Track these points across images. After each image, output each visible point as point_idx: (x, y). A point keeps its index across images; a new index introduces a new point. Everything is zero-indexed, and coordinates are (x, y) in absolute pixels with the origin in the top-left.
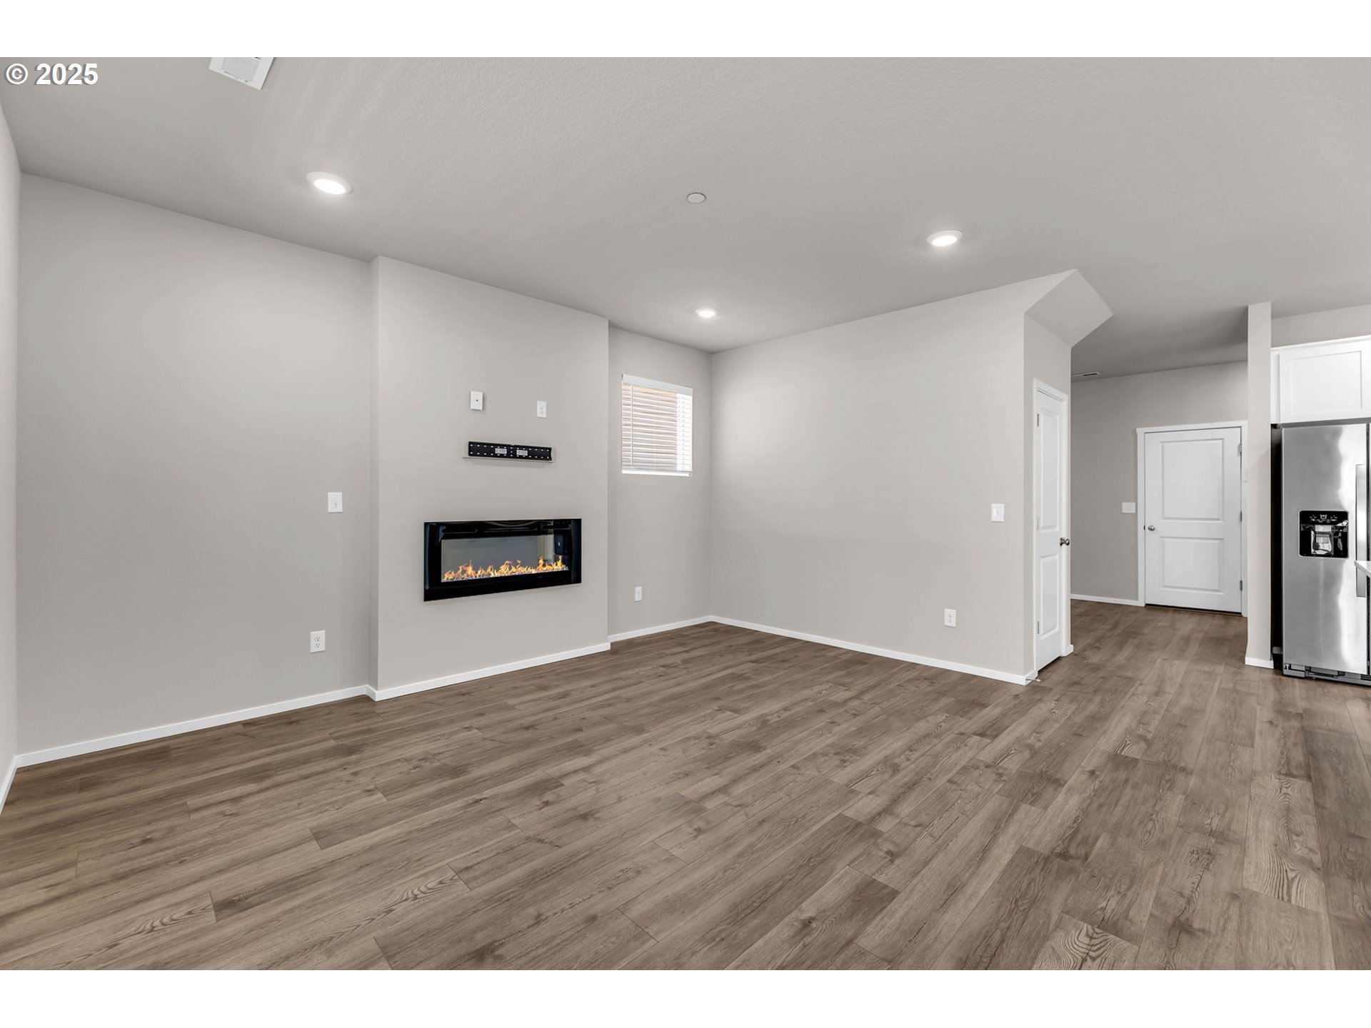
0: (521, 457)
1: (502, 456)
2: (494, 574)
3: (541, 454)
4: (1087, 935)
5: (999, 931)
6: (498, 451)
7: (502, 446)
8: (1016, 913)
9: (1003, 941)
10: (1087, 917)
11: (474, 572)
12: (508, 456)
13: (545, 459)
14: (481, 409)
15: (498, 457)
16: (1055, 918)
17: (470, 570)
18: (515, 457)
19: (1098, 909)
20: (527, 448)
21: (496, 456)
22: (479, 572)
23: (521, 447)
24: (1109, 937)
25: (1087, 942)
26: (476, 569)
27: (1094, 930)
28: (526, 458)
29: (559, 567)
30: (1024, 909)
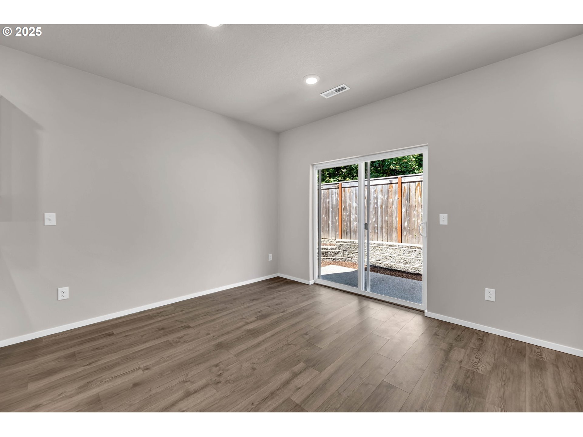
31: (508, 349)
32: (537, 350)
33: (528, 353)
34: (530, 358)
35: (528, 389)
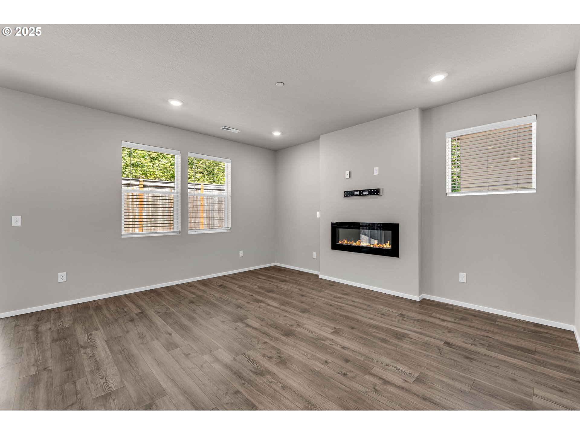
0: (365, 195)
1: (357, 195)
2: (354, 244)
3: (375, 192)
4: (111, 387)
5: (135, 366)
6: (356, 193)
7: (357, 191)
8: (136, 374)
9: (131, 365)
10: (116, 392)
11: (347, 242)
12: (360, 195)
13: (377, 194)
14: (349, 177)
15: (356, 196)
16: (125, 383)
17: (346, 241)
18: (363, 195)
19: (116, 398)
20: (368, 190)
21: (355, 195)
22: (349, 242)
23: (365, 190)
24: (105, 393)
25: (110, 385)
26: (348, 241)
27: (111, 390)
28: (368, 195)
29: (388, 246)
30: (136, 377)
31: (78, 309)
32: (95, 302)
33: (90, 306)
34: (93, 307)
35: (97, 320)
